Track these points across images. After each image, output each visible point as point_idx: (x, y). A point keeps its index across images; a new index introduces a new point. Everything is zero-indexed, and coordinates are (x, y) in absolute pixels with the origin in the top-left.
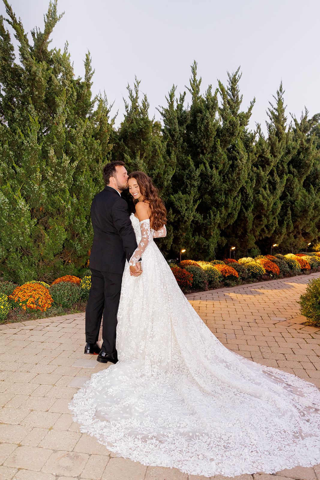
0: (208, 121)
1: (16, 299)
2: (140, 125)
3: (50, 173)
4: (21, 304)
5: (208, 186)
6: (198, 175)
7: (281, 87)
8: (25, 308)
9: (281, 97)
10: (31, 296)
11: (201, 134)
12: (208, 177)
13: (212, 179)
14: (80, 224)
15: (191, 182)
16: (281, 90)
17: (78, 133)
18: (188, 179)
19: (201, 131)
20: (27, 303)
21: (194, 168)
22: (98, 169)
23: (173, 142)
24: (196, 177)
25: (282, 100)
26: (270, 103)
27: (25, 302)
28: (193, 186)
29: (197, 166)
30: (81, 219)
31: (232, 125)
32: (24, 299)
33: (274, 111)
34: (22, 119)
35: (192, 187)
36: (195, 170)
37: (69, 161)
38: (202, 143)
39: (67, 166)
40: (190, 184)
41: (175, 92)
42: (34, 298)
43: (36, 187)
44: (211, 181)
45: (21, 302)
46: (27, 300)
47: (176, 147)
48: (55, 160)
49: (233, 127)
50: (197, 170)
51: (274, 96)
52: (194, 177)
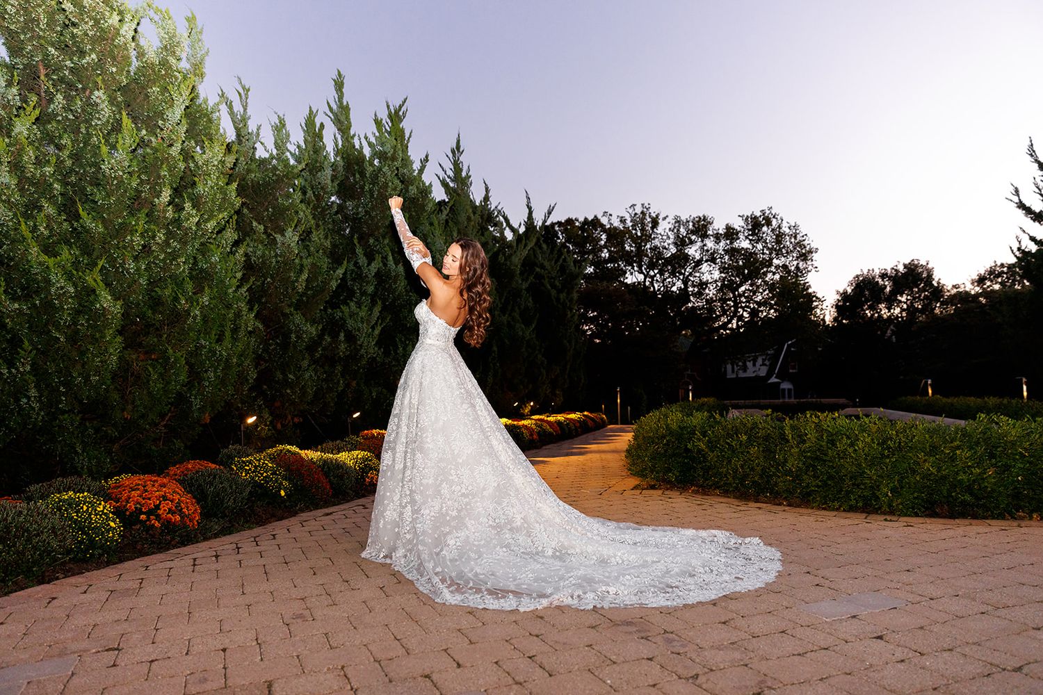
0: (386, 180)
1: (130, 506)
2: (279, 170)
3: (160, 237)
4: (143, 517)
5: (388, 296)
6: (373, 274)
7: (458, 142)
8: (157, 524)
9: (458, 159)
10: (165, 498)
11: (372, 202)
12: (390, 279)
13: (395, 283)
14: (209, 352)
15: (361, 285)
16: (458, 147)
17: (207, 165)
18: (354, 280)
19: (372, 196)
20: (161, 512)
21: (366, 261)
22: (227, 242)
23: (319, 210)
24: (370, 276)
25: (461, 165)
26: (440, 165)
27: (153, 512)
28: (364, 293)
29: (370, 258)
30: (210, 343)
31: (421, 193)
32: (151, 504)
33: (448, 180)
34: (71, 117)
35: (363, 296)
36: (366, 265)
37: (197, 219)
38: (372, 218)
39: (194, 228)
40: (360, 289)
41: (316, 119)
42: (172, 501)
43: (131, 265)
44: (394, 286)
45: (144, 513)
46: (157, 507)
47: (324, 219)
48: (170, 214)
49: (422, 196)
50: (373, 264)
51: (447, 156)
52: (367, 276)
